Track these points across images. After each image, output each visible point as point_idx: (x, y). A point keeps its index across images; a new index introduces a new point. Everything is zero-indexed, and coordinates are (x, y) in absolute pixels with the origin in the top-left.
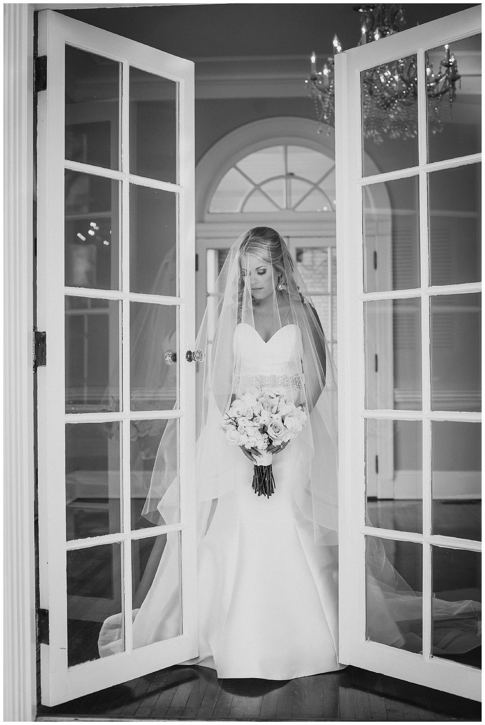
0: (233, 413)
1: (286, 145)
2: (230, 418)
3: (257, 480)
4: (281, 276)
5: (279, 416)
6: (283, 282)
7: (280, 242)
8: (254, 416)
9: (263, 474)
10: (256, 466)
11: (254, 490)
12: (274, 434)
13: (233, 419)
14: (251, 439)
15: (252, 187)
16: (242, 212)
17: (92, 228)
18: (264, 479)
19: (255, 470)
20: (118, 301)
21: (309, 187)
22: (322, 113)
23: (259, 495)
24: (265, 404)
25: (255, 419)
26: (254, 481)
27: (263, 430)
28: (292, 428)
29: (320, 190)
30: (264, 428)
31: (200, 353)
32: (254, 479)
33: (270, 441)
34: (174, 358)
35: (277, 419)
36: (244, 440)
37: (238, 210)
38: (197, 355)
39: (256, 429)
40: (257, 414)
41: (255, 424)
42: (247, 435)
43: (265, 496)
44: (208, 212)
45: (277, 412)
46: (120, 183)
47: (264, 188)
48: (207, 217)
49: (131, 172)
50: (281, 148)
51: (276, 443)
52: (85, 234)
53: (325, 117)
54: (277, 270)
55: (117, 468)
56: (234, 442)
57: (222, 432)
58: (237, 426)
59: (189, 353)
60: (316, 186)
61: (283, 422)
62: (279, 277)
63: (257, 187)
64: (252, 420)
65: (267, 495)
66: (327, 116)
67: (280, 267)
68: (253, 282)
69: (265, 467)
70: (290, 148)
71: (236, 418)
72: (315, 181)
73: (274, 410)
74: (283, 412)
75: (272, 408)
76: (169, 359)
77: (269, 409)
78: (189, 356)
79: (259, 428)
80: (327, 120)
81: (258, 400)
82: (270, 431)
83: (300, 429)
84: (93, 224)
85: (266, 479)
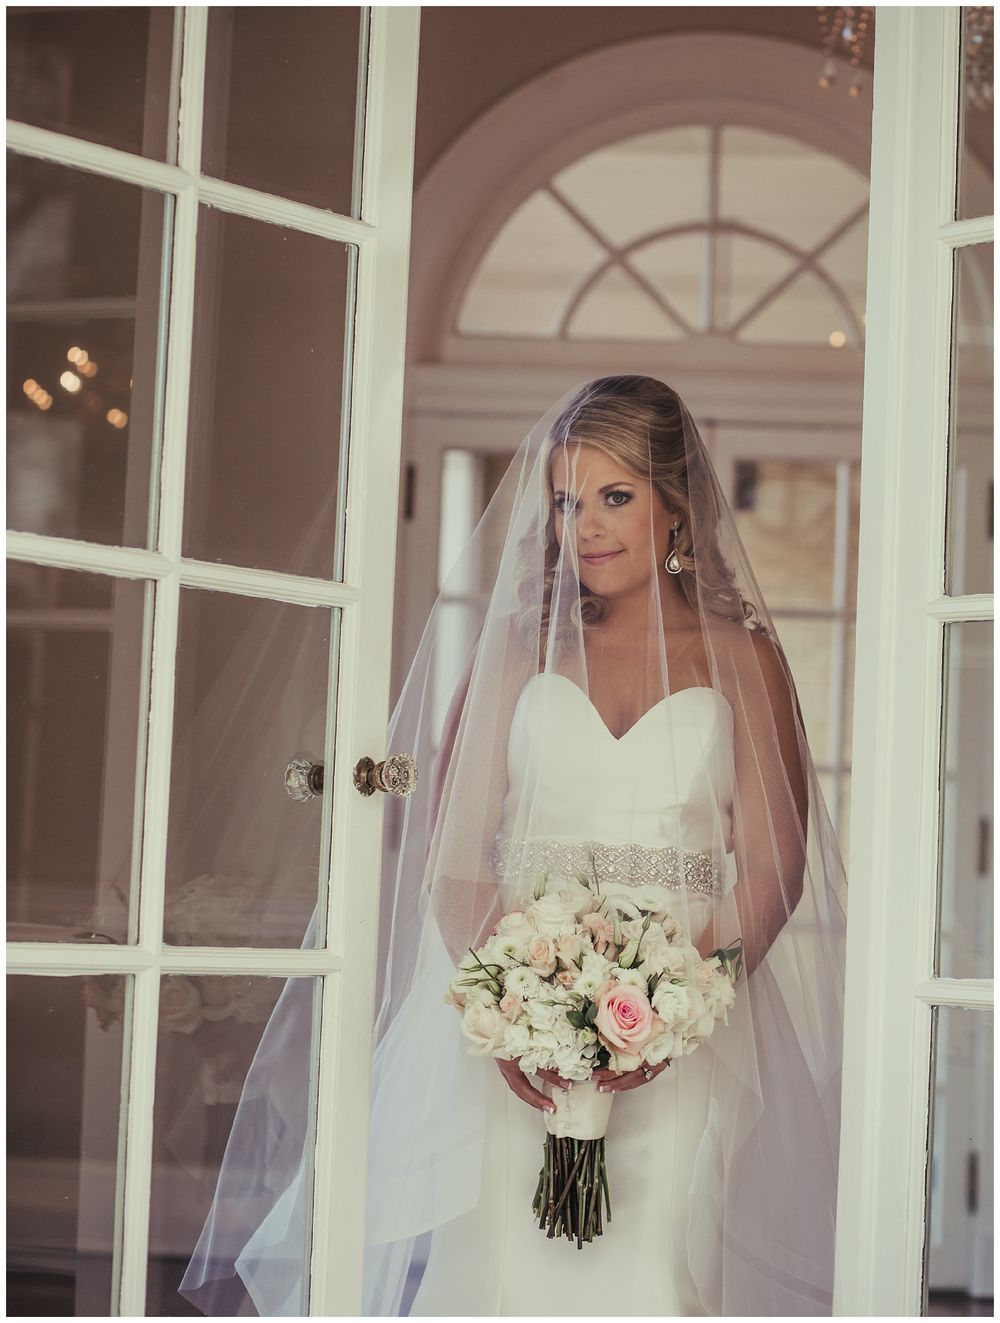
0: (493, 952)
1: (716, 125)
2: (481, 967)
3: (552, 1183)
4: (679, 530)
5: (638, 977)
6: (684, 546)
7: (679, 421)
8: (559, 967)
9: (572, 1164)
10: (552, 1138)
11: (539, 1219)
12: (618, 1030)
13: (493, 970)
14: (540, 1041)
15: (598, 256)
16: (563, 334)
17: (73, 368)
18: (574, 1183)
19: (547, 1150)
20: (141, 583)
21: (784, 265)
22: (838, 21)
23: (551, 1235)
24: (602, 937)
25: (559, 976)
26: (540, 1189)
27: (583, 1016)
28: (679, 1023)
29: (823, 275)
30: (585, 1010)
31: (402, 767)
32: (542, 1180)
33: (603, 1056)
34: (317, 779)
35: (631, 984)
36: (516, 1041)
37: (550, 328)
38: (393, 773)
39: (560, 1010)
40: (567, 960)
41: (560, 994)
42: (530, 1028)
43: (571, 1239)
44: (455, 332)
45: (636, 964)
46: (169, 201)
47: (641, 260)
48: (451, 347)
49: (209, 169)
50: (700, 135)
51: (620, 1064)
52: (51, 385)
53: (848, 34)
54: (667, 504)
55: (110, 1150)
56: (484, 1045)
57: (453, 1008)
58: (500, 994)
59: (366, 765)
60: (808, 261)
61: (650, 996)
62: (672, 532)
63: (619, 257)
64: (550, 979)
65: (575, 1238)
66: (855, 30)
67: (677, 495)
68: (589, 533)
69: (580, 1142)
70: (732, 135)
71: (500, 970)
72: (806, 242)
73: (627, 956)
74: (653, 964)
75: (620, 948)
76: (297, 781)
77: (611, 952)
78: (364, 775)
79: (570, 1008)
80: (853, 43)
81: (579, 920)
82: (605, 1020)
83: (706, 1028)
84: (77, 355)
85: (580, 1183)
